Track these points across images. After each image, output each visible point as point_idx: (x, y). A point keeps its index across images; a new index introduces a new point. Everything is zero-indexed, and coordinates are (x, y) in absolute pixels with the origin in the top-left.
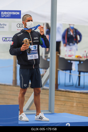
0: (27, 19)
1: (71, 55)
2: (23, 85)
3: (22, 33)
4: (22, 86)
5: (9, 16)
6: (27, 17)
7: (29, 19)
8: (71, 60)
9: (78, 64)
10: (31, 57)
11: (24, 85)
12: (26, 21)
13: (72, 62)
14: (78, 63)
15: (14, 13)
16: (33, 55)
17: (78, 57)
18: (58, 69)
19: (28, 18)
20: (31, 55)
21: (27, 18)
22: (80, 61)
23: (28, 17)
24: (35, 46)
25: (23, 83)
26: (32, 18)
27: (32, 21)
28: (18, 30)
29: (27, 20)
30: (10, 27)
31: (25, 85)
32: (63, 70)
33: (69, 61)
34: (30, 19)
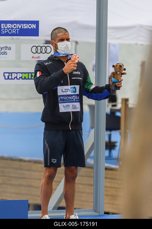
2: (50, 160)
4: (49, 163)
6: (59, 33)
7: (63, 36)
11: (52, 159)
12: (57, 41)
15: (26, 26)
16: (71, 104)
20: (65, 104)
23: (61, 34)
24: (75, 88)
25: (49, 157)
26: (68, 35)
27: (68, 40)
28: (33, 57)
30: (18, 52)
31: (54, 160)
34: (65, 37)
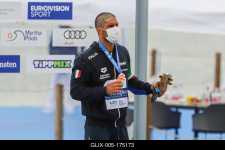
0: (107, 23)
1: (177, 96)
3: (96, 54)
5: (47, 15)
8: (177, 107)
9: (193, 116)
10: (113, 105)
13: (180, 110)
14: (192, 112)
15: (58, 9)
17: (192, 100)
18: (151, 127)
19: (109, 20)
21: (106, 20)
22: (197, 109)
26: (116, 19)
29: (108, 25)
32: (161, 128)
33: (174, 110)
